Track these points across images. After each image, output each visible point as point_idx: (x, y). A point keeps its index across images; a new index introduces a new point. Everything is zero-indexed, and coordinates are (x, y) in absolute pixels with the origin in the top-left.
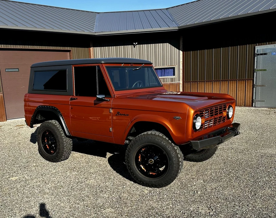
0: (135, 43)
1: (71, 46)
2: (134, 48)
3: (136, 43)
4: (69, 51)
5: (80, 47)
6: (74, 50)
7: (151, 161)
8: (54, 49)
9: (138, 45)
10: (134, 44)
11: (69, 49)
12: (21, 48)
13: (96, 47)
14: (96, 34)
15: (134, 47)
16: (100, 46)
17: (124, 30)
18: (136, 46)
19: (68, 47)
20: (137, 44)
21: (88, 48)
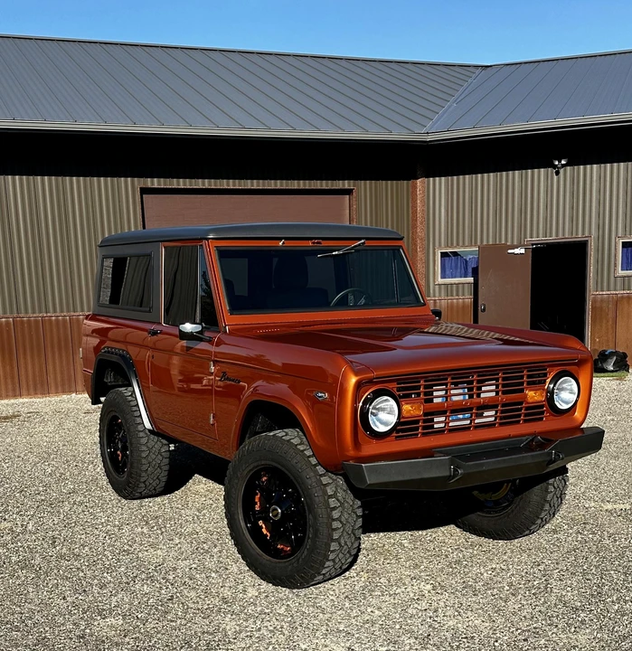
0: (560, 162)
1: (356, 178)
2: (555, 177)
3: (563, 162)
4: (349, 192)
5: (382, 180)
6: (364, 188)
7: (275, 512)
8: (302, 187)
9: (568, 168)
10: (557, 163)
11: (346, 187)
12: (207, 186)
13: (434, 176)
14: (429, 138)
15: (557, 173)
16: (445, 175)
17: (519, 122)
18: (562, 171)
19: (344, 179)
20: (563, 166)
21: (408, 179)
